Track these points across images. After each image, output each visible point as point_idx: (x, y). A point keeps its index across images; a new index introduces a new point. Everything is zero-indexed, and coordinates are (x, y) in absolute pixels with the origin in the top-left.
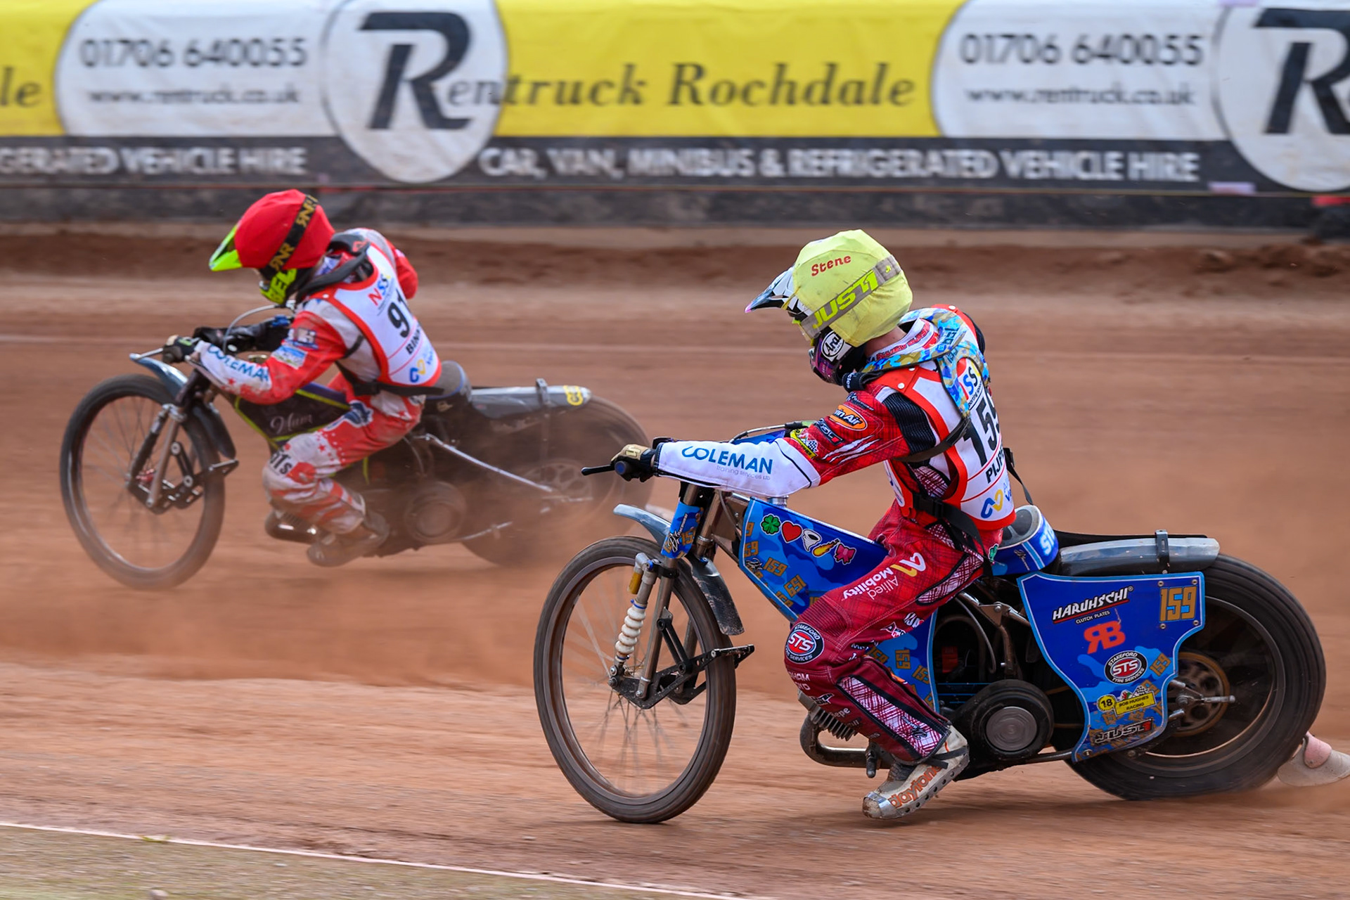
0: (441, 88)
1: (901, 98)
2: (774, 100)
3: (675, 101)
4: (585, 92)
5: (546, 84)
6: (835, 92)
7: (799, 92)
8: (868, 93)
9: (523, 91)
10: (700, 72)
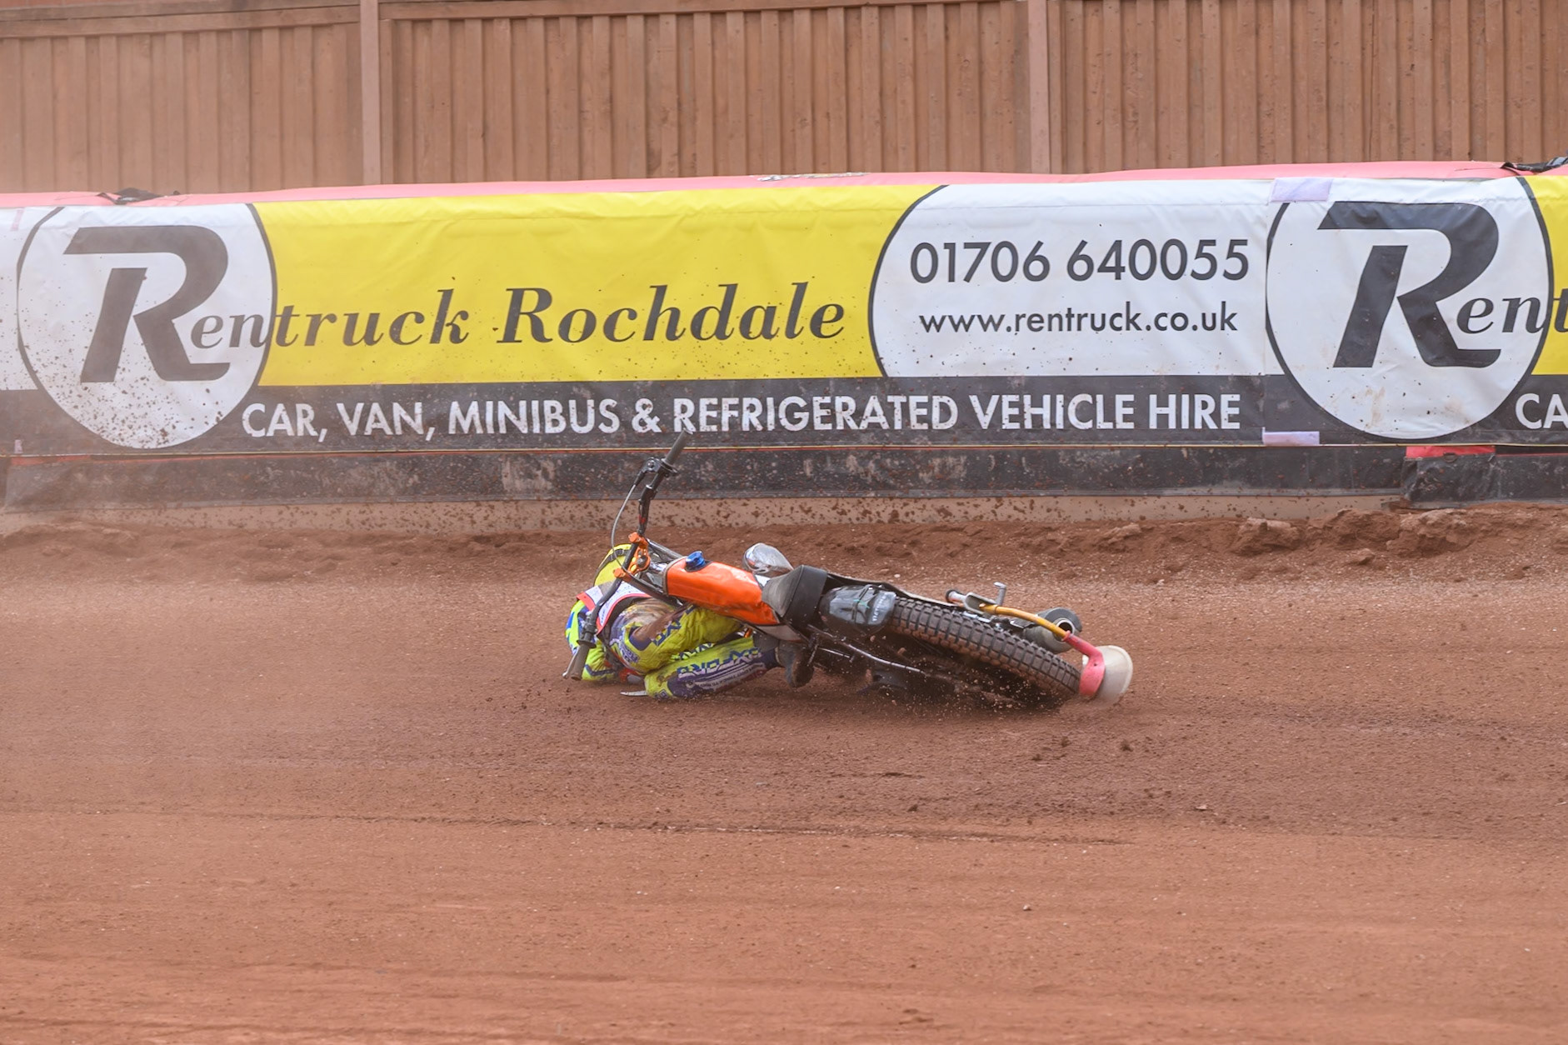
0: (183, 326)
1: (826, 329)
2: (649, 335)
3: (510, 336)
4: (383, 327)
5: (332, 318)
6: (734, 322)
7: (685, 322)
8: (780, 321)
9: (298, 327)
10: (545, 299)
